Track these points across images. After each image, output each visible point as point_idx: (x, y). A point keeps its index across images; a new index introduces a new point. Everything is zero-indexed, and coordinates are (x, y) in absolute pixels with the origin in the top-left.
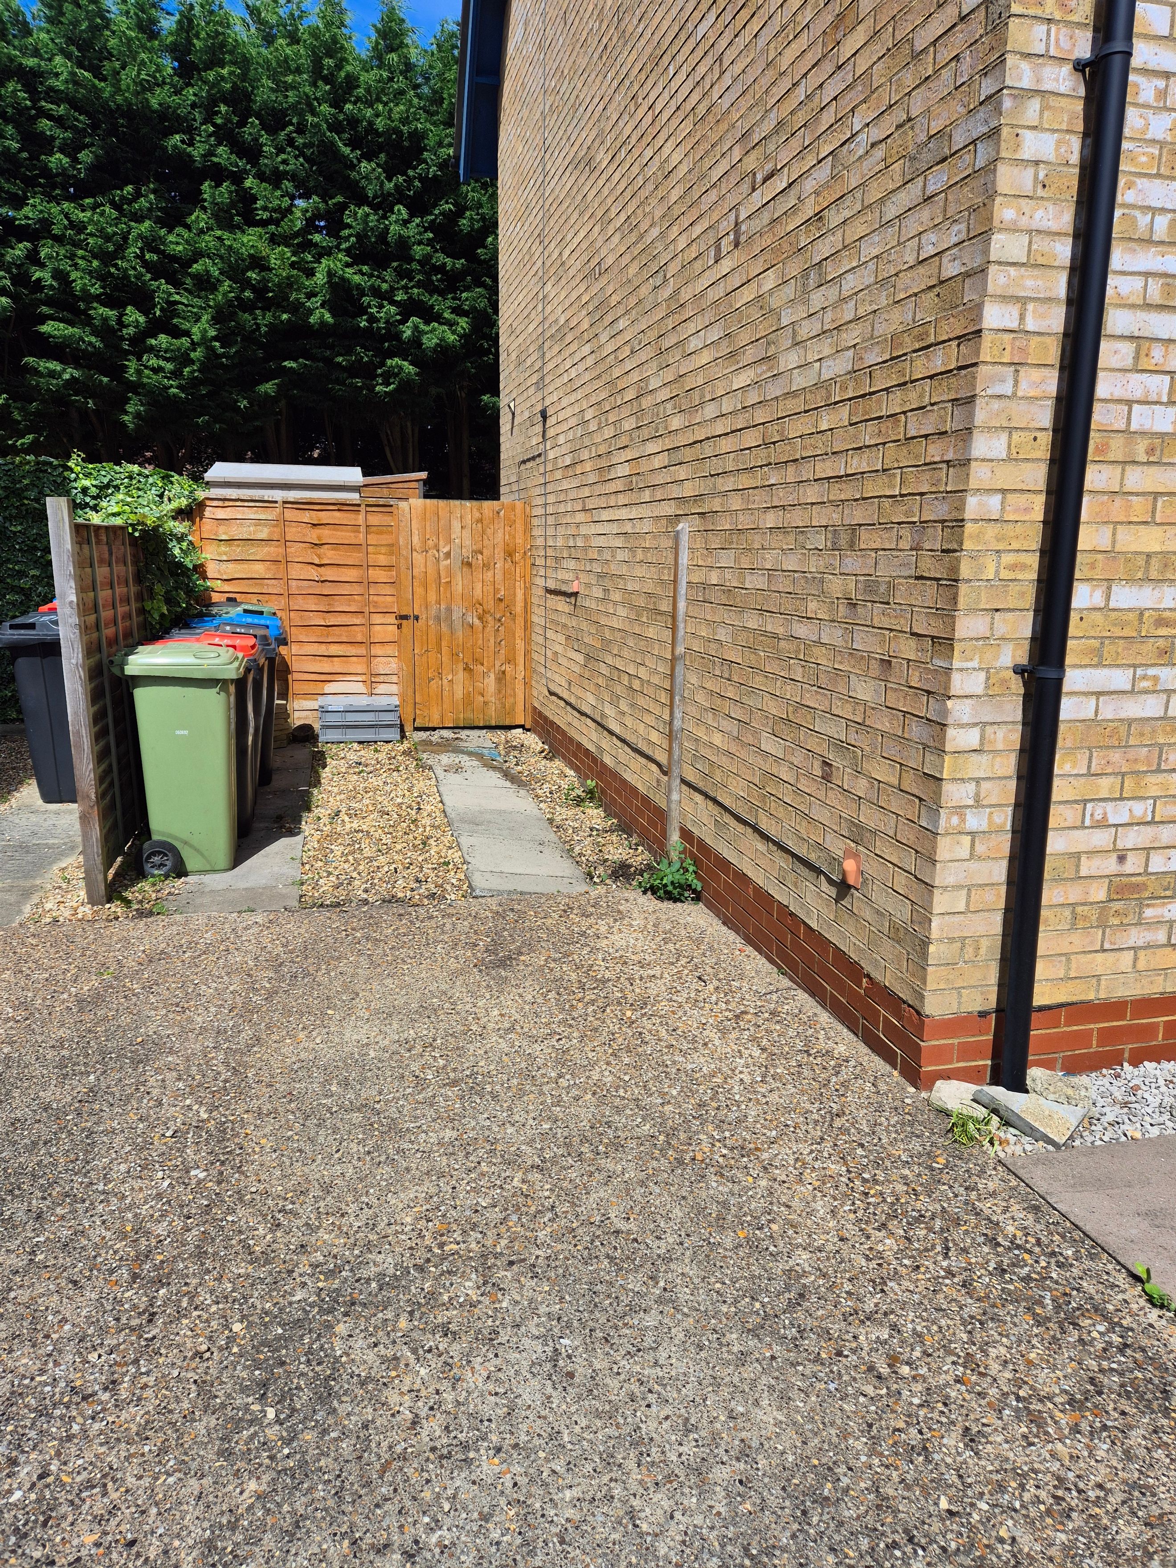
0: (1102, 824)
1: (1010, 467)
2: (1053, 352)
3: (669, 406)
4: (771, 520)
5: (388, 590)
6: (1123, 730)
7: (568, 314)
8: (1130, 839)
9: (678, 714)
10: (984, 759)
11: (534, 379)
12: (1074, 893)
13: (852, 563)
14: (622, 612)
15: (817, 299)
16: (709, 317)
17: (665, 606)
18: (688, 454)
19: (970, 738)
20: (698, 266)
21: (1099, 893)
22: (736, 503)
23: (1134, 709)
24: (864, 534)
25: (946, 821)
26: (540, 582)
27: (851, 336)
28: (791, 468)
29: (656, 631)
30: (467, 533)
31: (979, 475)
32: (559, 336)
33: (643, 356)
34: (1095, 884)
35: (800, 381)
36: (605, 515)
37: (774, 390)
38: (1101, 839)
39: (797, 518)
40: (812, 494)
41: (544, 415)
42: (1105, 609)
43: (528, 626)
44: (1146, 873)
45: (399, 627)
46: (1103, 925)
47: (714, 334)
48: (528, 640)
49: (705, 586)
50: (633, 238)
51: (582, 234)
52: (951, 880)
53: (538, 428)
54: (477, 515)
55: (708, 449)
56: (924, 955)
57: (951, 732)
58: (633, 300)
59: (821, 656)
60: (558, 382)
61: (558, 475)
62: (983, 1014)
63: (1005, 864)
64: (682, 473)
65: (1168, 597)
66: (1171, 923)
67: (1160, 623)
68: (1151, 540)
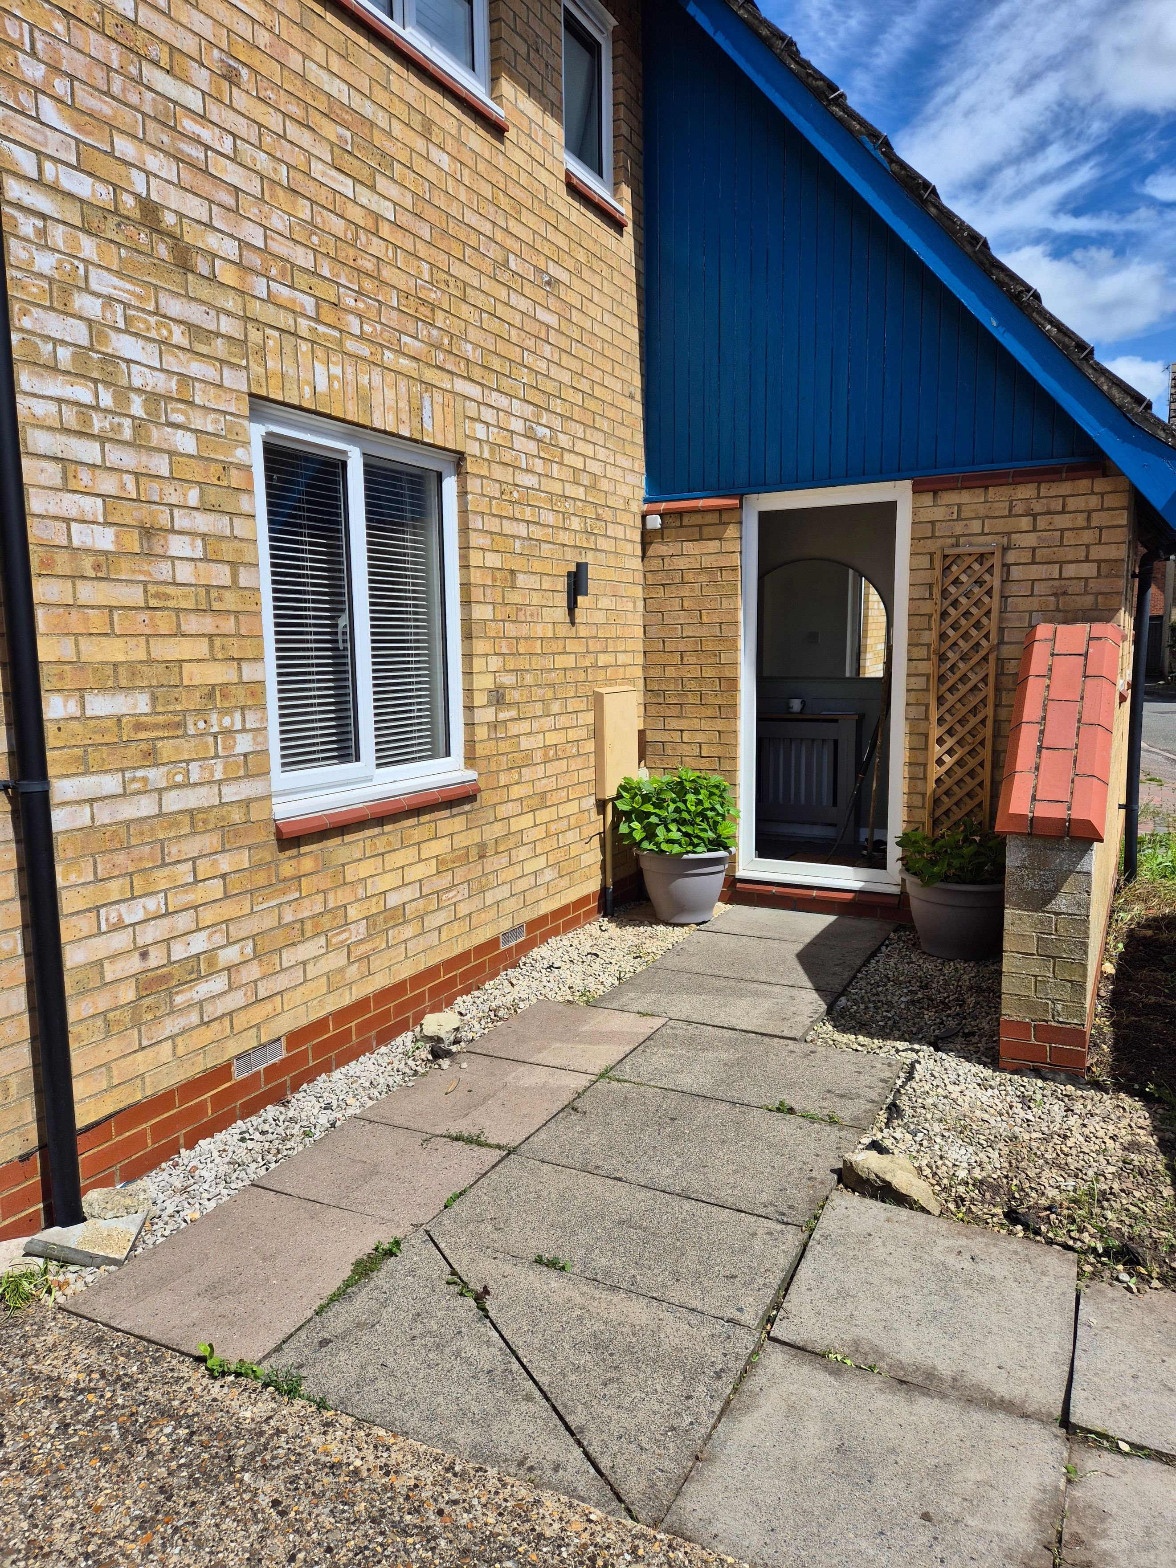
0: (119, 926)
6: (122, 831)
8: (149, 934)
12: (102, 1001)
21: (128, 994)
23: (130, 810)
34: (122, 987)
38: (120, 941)
42: (82, 718)
44: (170, 962)
46: (137, 1024)
62: (24, 1158)
63: (23, 991)
65: (141, 703)
66: (201, 1003)
67: (139, 727)
68: (115, 651)
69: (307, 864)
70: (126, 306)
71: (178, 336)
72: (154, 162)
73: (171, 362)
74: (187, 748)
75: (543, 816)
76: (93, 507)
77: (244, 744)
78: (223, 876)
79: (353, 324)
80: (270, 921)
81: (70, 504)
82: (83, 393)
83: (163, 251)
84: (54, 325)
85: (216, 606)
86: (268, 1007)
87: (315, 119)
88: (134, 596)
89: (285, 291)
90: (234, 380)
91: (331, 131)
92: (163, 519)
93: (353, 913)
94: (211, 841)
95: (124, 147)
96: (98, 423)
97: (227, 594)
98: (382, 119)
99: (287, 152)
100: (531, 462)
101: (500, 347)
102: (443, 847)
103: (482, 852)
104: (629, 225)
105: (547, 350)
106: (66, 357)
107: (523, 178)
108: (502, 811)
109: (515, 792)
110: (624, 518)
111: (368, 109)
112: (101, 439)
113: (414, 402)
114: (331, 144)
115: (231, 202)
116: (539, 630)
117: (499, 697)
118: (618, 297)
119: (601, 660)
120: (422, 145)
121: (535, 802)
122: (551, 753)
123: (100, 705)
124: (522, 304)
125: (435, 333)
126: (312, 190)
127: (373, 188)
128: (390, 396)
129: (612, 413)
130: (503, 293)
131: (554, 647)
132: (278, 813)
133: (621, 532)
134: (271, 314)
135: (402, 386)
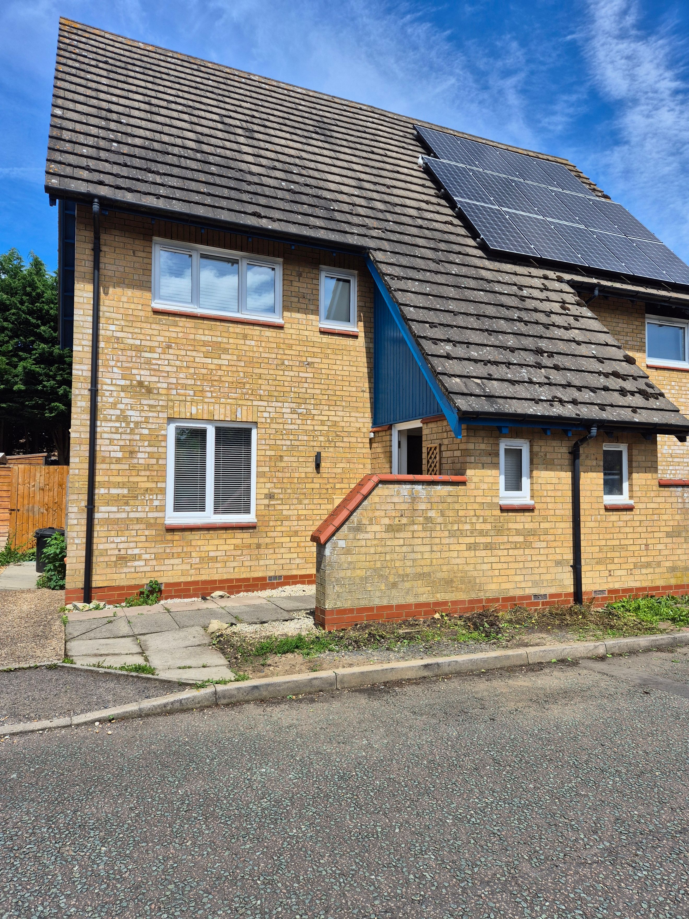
0: (113, 542)
1: (80, 464)
2: (88, 441)
5: (6, 499)
6: (116, 520)
8: (121, 546)
10: (78, 527)
12: (106, 559)
19: (74, 522)
21: (114, 559)
23: (119, 516)
25: (69, 541)
30: (42, 478)
31: (72, 466)
34: (112, 557)
38: (113, 546)
42: (108, 494)
44: (127, 554)
45: (11, 514)
46: (115, 566)
52: (71, 555)
54: (47, 471)
56: (65, 573)
57: (69, 520)
62: (81, 588)
63: (84, 551)
66: (135, 567)
67: (124, 496)
68: (119, 479)
69: (177, 537)
70: (131, 404)
71: (146, 408)
72: (142, 372)
74: (137, 503)
76: (117, 448)
77: (157, 503)
78: (146, 536)
80: (161, 550)
81: (111, 448)
82: (118, 425)
83: (143, 391)
84: (112, 412)
85: (150, 469)
86: (158, 574)
87: (198, 348)
88: (127, 467)
89: (183, 391)
90: (162, 415)
91: (204, 349)
92: (137, 449)
93: (193, 554)
94: (143, 526)
95: (134, 371)
96: (120, 430)
97: (155, 466)
98: (225, 340)
99: (187, 359)
100: (294, 421)
101: (278, 388)
102: (239, 542)
103: (258, 546)
104: (362, 335)
105: (306, 385)
106: (114, 418)
107: (294, 337)
108: (270, 534)
109: (279, 529)
110: (357, 435)
111: (219, 339)
112: (121, 434)
113: (233, 411)
114: (204, 352)
115: (166, 375)
116: (297, 475)
117: (271, 496)
118: (355, 359)
119: (338, 486)
120: (242, 342)
121: (291, 534)
122: (302, 517)
123: (113, 491)
124: (292, 374)
125: (245, 390)
126: (195, 365)
127: (220, 358)
128: (222, 411)
129: (349, 399)
130: (281, 373)
131: (306, 481)
132: (166, 522)
133: (353, 440)
134: (177, 397)
135: (228, 407)
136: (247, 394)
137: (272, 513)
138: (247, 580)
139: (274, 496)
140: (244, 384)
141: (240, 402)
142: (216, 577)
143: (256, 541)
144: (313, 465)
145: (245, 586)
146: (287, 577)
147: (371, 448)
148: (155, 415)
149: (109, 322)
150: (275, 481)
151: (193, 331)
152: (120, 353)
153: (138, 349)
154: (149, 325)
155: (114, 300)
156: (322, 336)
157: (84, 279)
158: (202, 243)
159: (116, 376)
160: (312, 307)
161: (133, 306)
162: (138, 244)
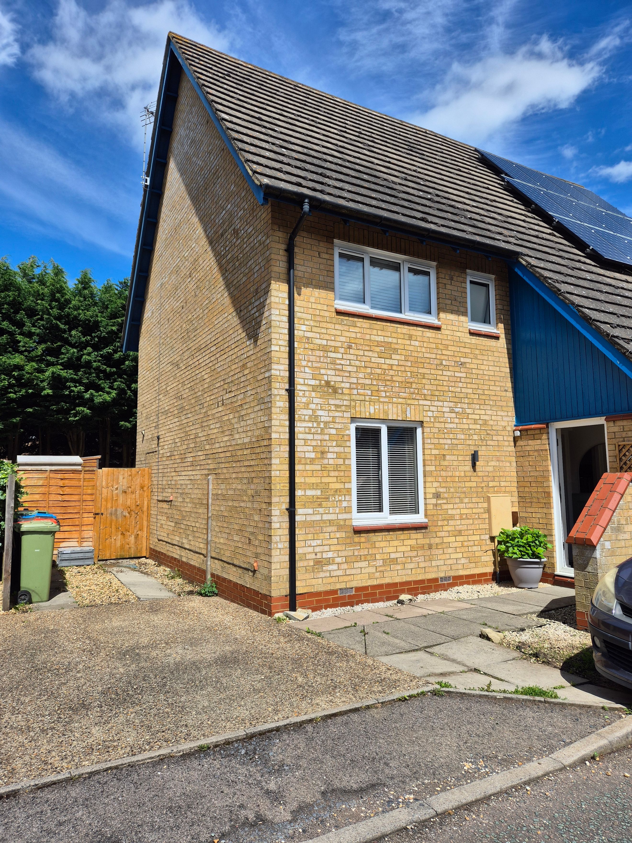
0: (310, 546)
1: (280, 465)
2: (287, 442)
3: (205, 442)
4: (234, 475)
5: (91, 503)
6: (312, 523)
7: (169, 407)
8: (317, 549)
9: (209, 535)
10: (281, 530)
11: (154, 425)
12: (305, 564)
13: (252, 487)
14: (190, 505)
15: (242, 423)
16: (216, 420)
17: (205, 502)
18: (211, 456)
19: (277, 525)
20: (213, 406)
21: (312, 563)
22: (225, 471)
23: (314, 518)
24: (254, 479)
25: (274, 546)
26: (155, 498)
27: (249, 434)
28: (238, 463)
29: (202, 510)
30: (125, 480)
31: (274, 467)
32: (166, 413)
33: (197, 426)
34: (310, 561)
35: (239, 442)
36: (183, 473)
37: (234, 443)
38: (311, 549)
39: (240, 475)
40: (243, 469)
41: (158, 438)
42: (305, 495)
43: (149, 515)
44: (322, 558)
45: (95, 518)
46: (313, 572)
47: (218, 425)
48: (148, 521)
49: (217, 495)
50: (193, 392)
51: (175, 385)
52: (275, 561)
53: (156, 442)
54: (129, 473)
55: (217, 456)
56: (271, 580)
57: (273, 524)
58: (193, 410)
59: (247, 511)
60: (165, 428)
61: (164, 459)
62: (286, 596)
63: (288, 556)
64: (210, 462)
65: (319, 492)
66: (330, 571)
67: (318, 498)
68: (313, 480)
69: (363, 540)
70: (321, 404)
71: (333, 408)
72: (329, 372)
73: (331, 414)
74: (329, 504)
75: (460, 538)
76: (311, 448)
77: (345, 504)
78: (337, 538)
79: (383, 394)
80: (350, 553)
81: (306, 448)
82: (310, 425)
83: (330, 390)
84: (305, 412)
85: (339, 469)
86: (349, 578)
87: (373, 348)
88: (319, 467)
89: (362, 391)
90: (346, 415)
91: (378, 349)
92: (327, 450)
93: (378, 557)
94: (334, 529)
95: (323, 371)
96: (313, 430)
97: (342, 466)
98: (395, 341)
99: (365, 359)
100: (452, 420)
101: (439, 388)
102: (413, 542)
103: (430, 547)
104: (503, 336)
105: (460, 385)
106: (307, 418)
107: (449, 338)
108: (439, 534)
109: (446, 528)
110: (503, 433)
111: (390, 340)
112: (313, 434)
113: (404, 410)
114: (378, 352)
115: (348, 375)
116: (457, 474)
117: (437, 496)
118: (497, 360)
119: (491, 484)
120: (408, 342)
121: (456, 533)
122: (464, 516)
123: (309, 493)
124: (449, 373)
125: (412, 390)
126: (371, 365)
127: (391, 358)
128: (395, 410)
129: (495, 398)
130: (440, 372)
131: (465, 480)
132: (354, 524)
133: (500, 438)
134: (358, 397)
135: (399, 406)
136: (414, 393)
137: (439, 512)
138: (422, 581)
139: (440, 495)
140: (411, 383)
141: (409, 402)
142: (397, 580)
143: (427, 541)
144: (470, 463)
145: (422, 588)
146: (455, 578)
147: (515, 446)
148: (340, 414)
149: (300, 323)
150: (440, 480)
151: (368, 331)
152: (310, 353)
153: (325, 349)
154: (333, 325)
155: (304, 300)
156: (471, 337)
157: (278, 279)
158: (373, 247)
159: (307, 376)
160: (462, 309)
161: (319, 307)
162: (322, 246)
